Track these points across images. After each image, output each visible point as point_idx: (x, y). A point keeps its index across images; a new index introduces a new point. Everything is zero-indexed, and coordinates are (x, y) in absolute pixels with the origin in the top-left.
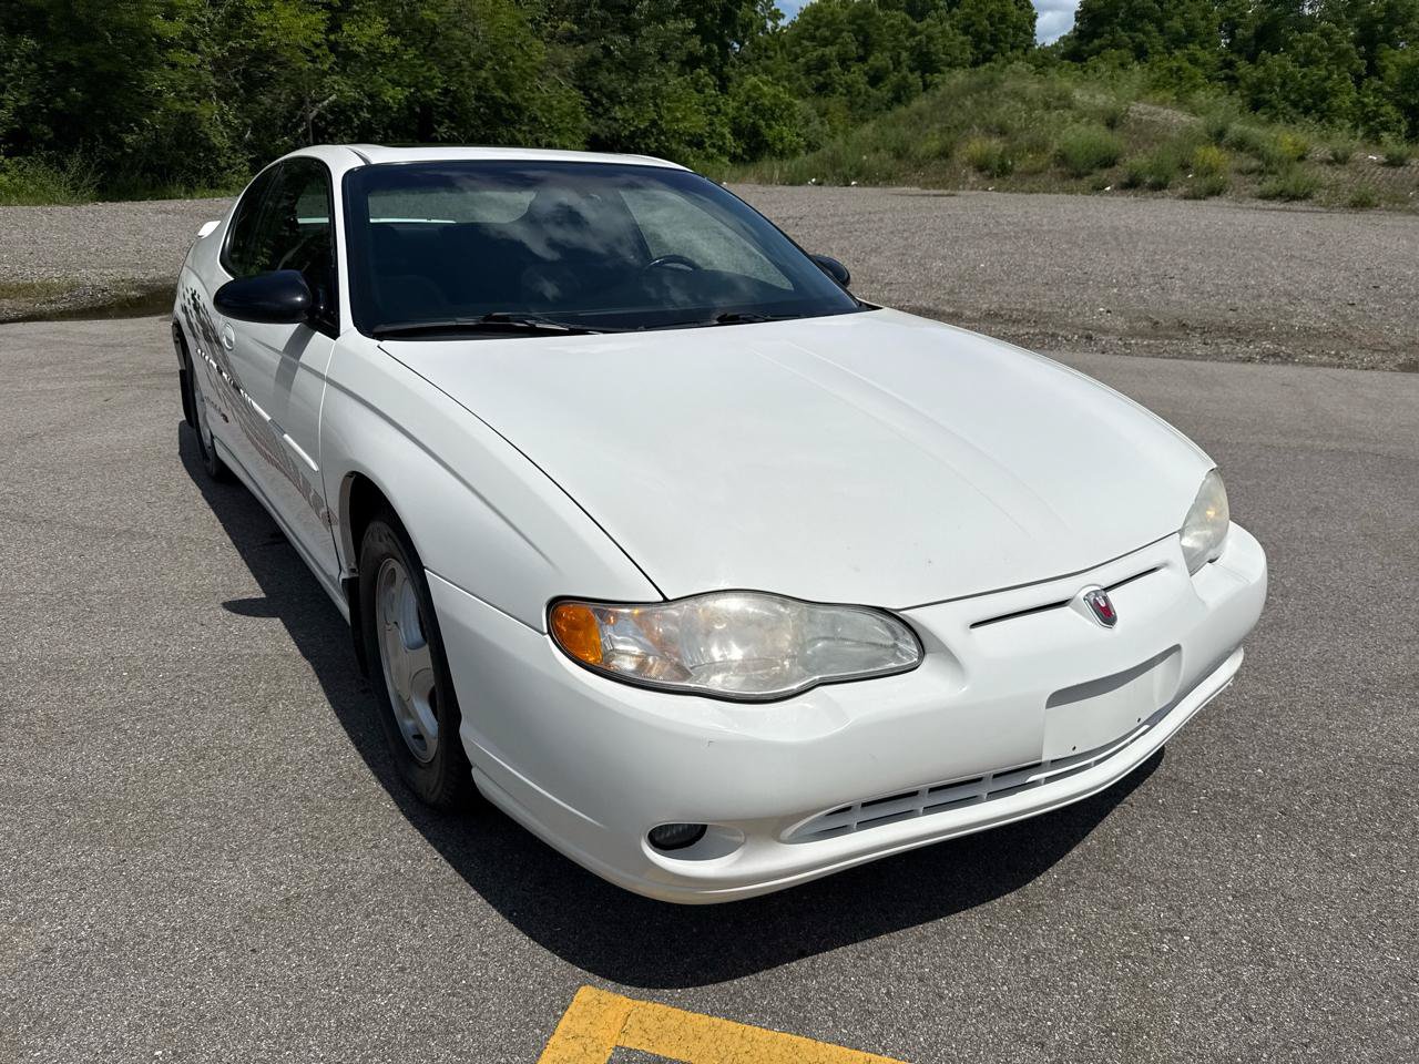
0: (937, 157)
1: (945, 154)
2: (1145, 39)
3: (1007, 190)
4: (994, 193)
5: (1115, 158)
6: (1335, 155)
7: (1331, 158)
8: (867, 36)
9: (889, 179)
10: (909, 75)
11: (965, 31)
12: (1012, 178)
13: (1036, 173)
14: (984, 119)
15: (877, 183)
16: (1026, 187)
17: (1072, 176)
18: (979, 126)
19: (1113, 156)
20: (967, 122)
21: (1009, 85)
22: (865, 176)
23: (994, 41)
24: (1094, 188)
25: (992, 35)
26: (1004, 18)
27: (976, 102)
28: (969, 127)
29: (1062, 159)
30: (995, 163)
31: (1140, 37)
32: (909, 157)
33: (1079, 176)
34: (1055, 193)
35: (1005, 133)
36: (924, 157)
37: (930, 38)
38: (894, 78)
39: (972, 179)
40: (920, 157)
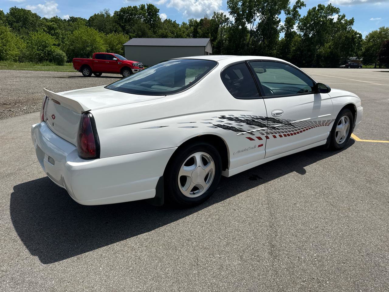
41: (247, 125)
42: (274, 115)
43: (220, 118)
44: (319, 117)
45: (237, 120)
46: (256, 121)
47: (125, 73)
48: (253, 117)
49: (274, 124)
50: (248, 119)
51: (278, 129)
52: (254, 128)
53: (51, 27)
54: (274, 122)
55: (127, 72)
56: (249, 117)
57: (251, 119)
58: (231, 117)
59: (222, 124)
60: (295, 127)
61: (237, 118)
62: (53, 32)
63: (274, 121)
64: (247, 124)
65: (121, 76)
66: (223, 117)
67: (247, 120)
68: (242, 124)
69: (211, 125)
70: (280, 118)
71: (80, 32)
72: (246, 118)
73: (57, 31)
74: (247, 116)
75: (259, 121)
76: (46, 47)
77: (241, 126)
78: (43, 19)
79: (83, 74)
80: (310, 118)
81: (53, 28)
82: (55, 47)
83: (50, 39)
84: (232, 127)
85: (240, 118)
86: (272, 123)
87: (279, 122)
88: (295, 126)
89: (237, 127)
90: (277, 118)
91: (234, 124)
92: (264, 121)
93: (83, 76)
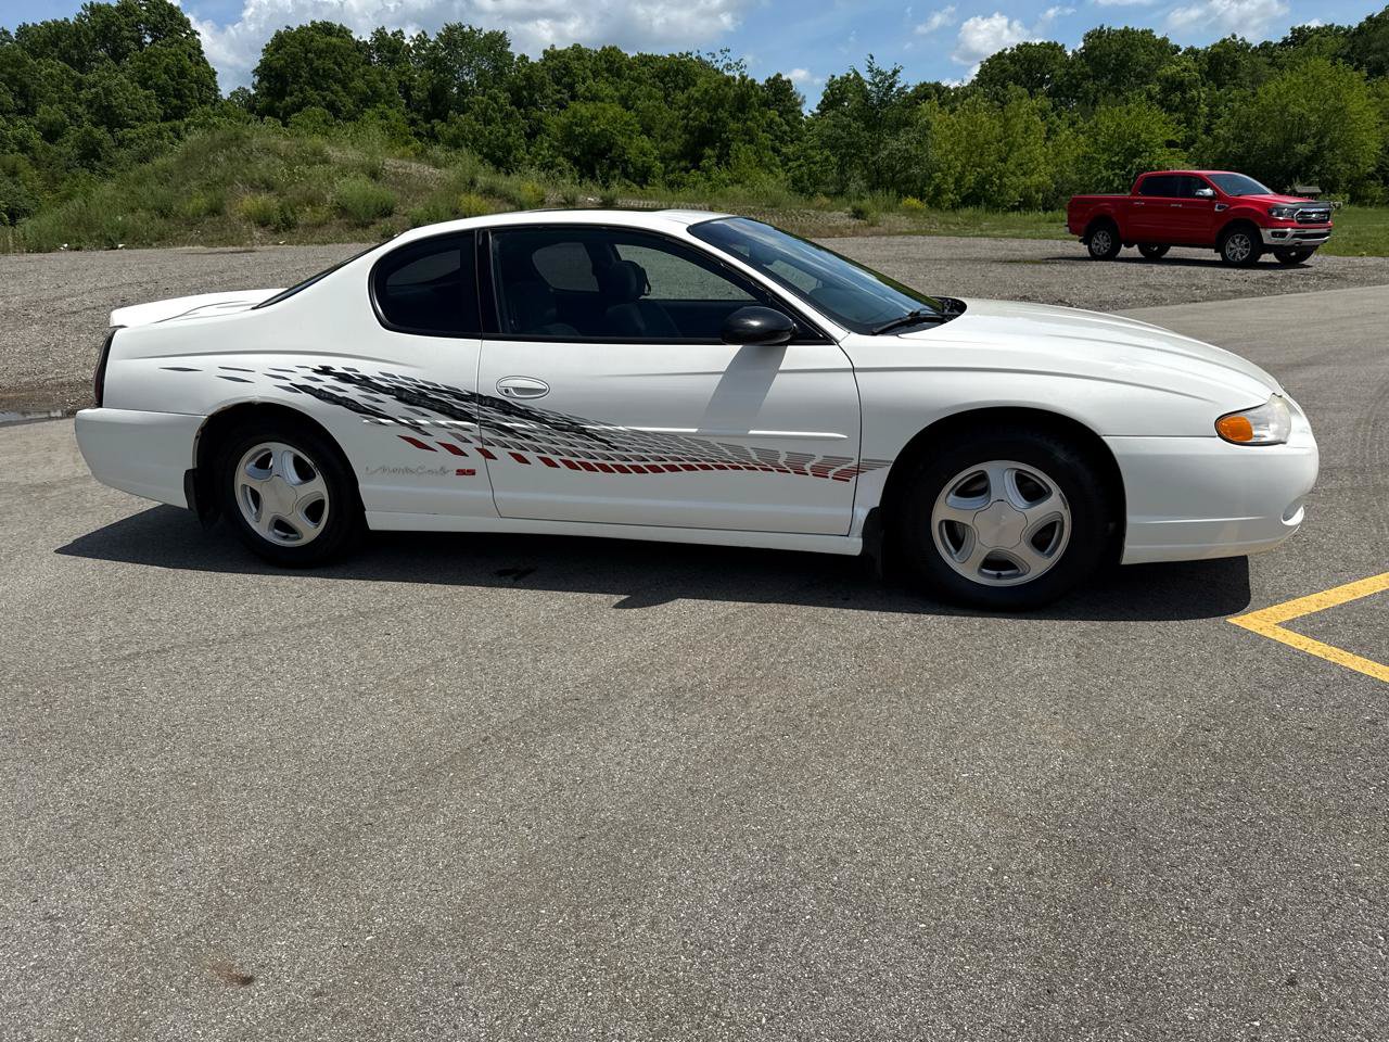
0: (208, 214)
1: (215, 211)
2: (334, 97)
3: (299, 243)
4: (285, 246)
5: (392, 208)
6: (565, 198)
7: (563, 201)
8: (24, 86)
9: (161, 239)
10: (95, 130)
11: (144, 85)
12: (301, 231)
13: (319, 225)
14: (245, 174)
15: (151, 245)
16: (316, 238)
17: (357, 226)
18: (242, 182)
19: (389, 206)
20: (227, 178)
21: (256, 142)
22: (134, 238)
23: (179, 95)
24: (383, 236)
25: (175, 89)
26: (182, 73)
27: (229, 159)
28: (231, 183)
29: (342, 210)
30: (277, 217)
31: (330, 96)
32: (176, 215)
33: (365, 226)
34: (348, 242)
35: (272, 189)
36: (194, 215)
37: (108, 92)
38: (73, 133)
39: (257, 234)
40: (189, 214)
41: (397, 402)
42: (507, 391)
43: (316, 371)
44: (751, 432)
45: (364, 382)
46: (434, 396)
47: (1232, 246)
48: (422, 384)
49: (506, 417)
50: (404, 386)
51: (528, 437)
52: (424, 415)
53: (1173, 82)
54: (508, 414)
55: (1241, 240)
56: (408, 382)
57: (415, 388)
58: (350, 373)
59: (316, 385)
60: (616, 448)
61: (365, 378)
62: (1176, 98)
63: (506, 408)
64: (400, 399)
65: (1218, 257)
66: (326, 371)
67: (398, 388)
68: (380, 396)
69: (286, 383)
70: (534, 404)
71: (1283, 86)
72: (395, 384)
73: (1195, 93)
74: (401, 379)
75: (444, 399)
76: (1136, 153)
77: (378, 401)
78: (1184, 53)
79: (1090, 249)
80: (694, 430)
81: (1182, 83)
82: (1167, 151)
83: (1156, 128)
84: (344, 398)
85: (375, 381)
86: (495, 414)
87: (526, 414)
88: (616, 444)
89: (361, 401)
90: (517, 401)
91: (352, 392)
92: (465, 403)
93: (1089, 255)
